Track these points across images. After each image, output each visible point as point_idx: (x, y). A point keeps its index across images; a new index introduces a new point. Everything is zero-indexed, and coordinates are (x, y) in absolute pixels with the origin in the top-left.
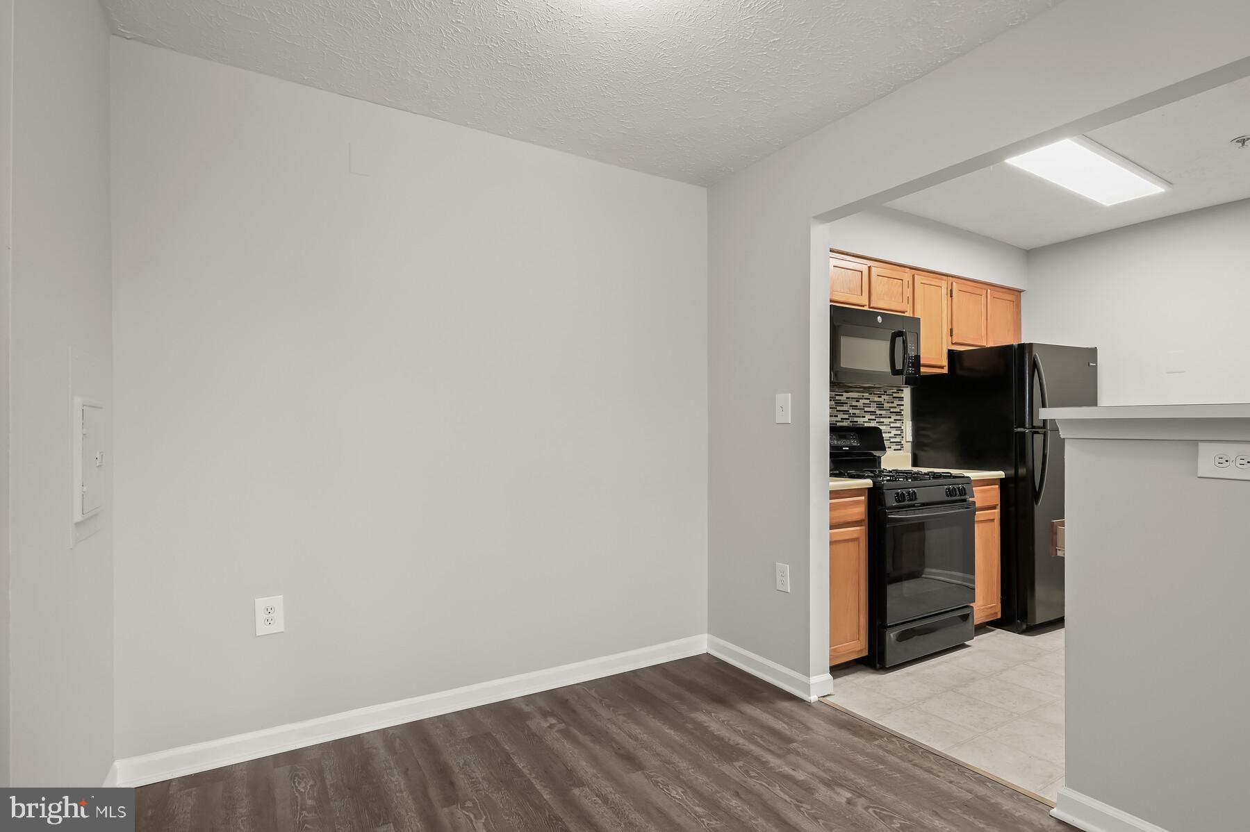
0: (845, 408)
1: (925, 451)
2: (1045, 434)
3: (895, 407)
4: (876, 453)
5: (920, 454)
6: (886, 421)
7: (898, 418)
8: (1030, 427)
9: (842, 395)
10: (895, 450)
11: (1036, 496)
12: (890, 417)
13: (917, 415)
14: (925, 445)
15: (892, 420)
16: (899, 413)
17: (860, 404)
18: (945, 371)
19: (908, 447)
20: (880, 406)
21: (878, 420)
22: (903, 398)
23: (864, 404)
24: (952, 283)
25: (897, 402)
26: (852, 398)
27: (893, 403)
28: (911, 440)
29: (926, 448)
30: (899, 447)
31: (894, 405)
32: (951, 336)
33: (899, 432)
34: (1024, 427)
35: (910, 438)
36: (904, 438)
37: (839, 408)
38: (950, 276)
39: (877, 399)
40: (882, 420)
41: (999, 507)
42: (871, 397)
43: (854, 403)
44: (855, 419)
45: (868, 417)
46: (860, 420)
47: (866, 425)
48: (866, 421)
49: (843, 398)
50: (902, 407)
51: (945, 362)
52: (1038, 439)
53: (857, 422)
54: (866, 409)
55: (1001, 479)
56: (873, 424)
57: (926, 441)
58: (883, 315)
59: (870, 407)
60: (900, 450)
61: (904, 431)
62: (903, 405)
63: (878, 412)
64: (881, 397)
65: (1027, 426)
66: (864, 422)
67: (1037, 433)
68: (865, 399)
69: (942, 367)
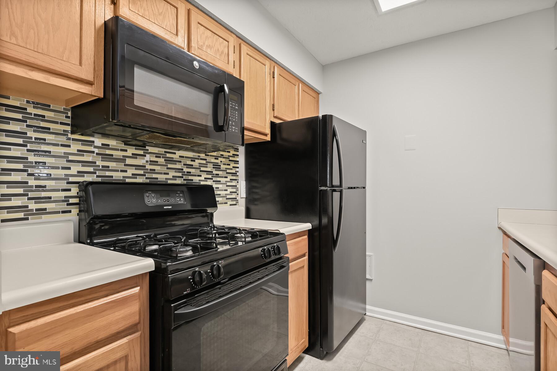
0: (178, 166)
1: (256, 205)
2: (341, 192)
3: (231, 169)
4: (210, 210)
5: (252, 207)
6: (223, 180)
7: (234, 178)
8: (331, 186)
9: (175, 153)
10: (231, 205)
11: (335, 242)
12: (227, 177)
13: (250, 176)
14: (255, 200)
15: (228, 179)
16: (235, 174)
17: (196, 163)
18: (268, 138)
19: (242, 203)
20: (217, 167)
21: (214, 179)
22: (238, 161)
23: (200, 164)
24: (274, 67)
25: (233, 165)
26: (186, 157)
27: (229, 165)
28: (245, 196)
29: (256, 203)
30: (234, 203)
31: (231, 167)
32: (273, 110)
33: (234, 190)
34: (326, 186)
35: (244, 195)
36: (239, 195)
37: (170, 166)
38: (272, 60)
39: (213, 160)
40: (218, 179)
41: (307, 254)
42: (208, 159)
43: (189, 162)
44: (190, 178)
45: (204, 176)
46: (196, 179)
47: (202, 183)
48: (201, 180)
49: (176, 157)
50: (237, 169)
51: (268, 131)
52: (336, 195)
53: (192, 180)
54: (202, 169)
55: (309, 230)
56: (209, 183)
57: (256, 197)
58: (199, 61)
59: (207, 167)
60: (236, 205)
61: (239, 189)
62: (238, 168)
63: (215, 172)
64: (218, 159)
65: (328, 185)
66: (199, 180)
67: (335, 191)
68: (201, 159)
69: (266, 135)
